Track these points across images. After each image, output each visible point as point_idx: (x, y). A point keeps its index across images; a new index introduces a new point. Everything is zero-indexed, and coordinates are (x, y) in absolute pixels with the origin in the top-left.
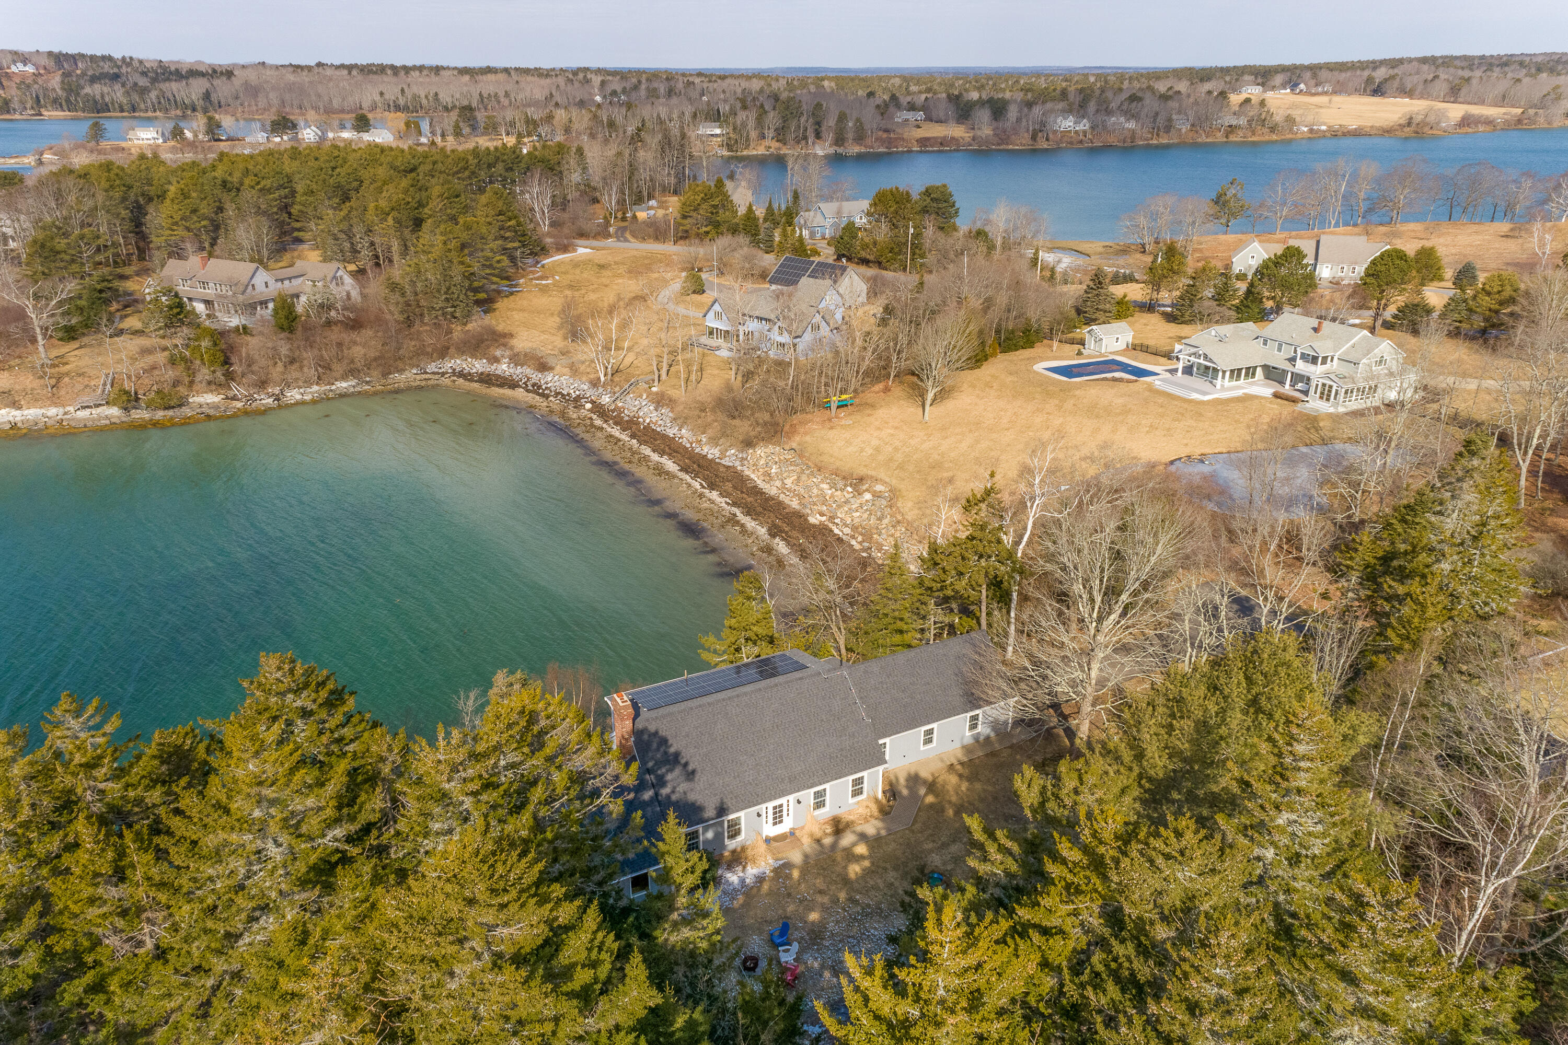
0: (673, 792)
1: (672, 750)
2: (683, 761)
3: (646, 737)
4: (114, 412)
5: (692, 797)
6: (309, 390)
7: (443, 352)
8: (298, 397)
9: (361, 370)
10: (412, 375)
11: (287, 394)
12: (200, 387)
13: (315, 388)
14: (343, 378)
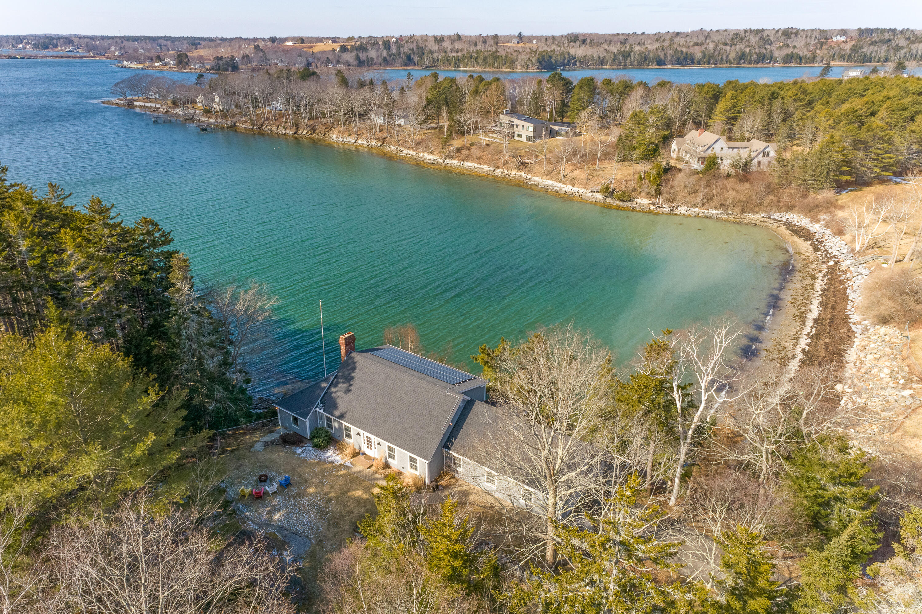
0: (335, 392)
1: (353, 375)
2: (352, 383)
3: (350, 361)
4: (600, 196)
5: (339, 401)
6: (692, 209)
7: (790, 208)
8: (683, 212)
9: (729, 206)
10: (759, 217)
11: (679, 209)
12: (643, 194)
13: (697, 209)
14: (716, 208)
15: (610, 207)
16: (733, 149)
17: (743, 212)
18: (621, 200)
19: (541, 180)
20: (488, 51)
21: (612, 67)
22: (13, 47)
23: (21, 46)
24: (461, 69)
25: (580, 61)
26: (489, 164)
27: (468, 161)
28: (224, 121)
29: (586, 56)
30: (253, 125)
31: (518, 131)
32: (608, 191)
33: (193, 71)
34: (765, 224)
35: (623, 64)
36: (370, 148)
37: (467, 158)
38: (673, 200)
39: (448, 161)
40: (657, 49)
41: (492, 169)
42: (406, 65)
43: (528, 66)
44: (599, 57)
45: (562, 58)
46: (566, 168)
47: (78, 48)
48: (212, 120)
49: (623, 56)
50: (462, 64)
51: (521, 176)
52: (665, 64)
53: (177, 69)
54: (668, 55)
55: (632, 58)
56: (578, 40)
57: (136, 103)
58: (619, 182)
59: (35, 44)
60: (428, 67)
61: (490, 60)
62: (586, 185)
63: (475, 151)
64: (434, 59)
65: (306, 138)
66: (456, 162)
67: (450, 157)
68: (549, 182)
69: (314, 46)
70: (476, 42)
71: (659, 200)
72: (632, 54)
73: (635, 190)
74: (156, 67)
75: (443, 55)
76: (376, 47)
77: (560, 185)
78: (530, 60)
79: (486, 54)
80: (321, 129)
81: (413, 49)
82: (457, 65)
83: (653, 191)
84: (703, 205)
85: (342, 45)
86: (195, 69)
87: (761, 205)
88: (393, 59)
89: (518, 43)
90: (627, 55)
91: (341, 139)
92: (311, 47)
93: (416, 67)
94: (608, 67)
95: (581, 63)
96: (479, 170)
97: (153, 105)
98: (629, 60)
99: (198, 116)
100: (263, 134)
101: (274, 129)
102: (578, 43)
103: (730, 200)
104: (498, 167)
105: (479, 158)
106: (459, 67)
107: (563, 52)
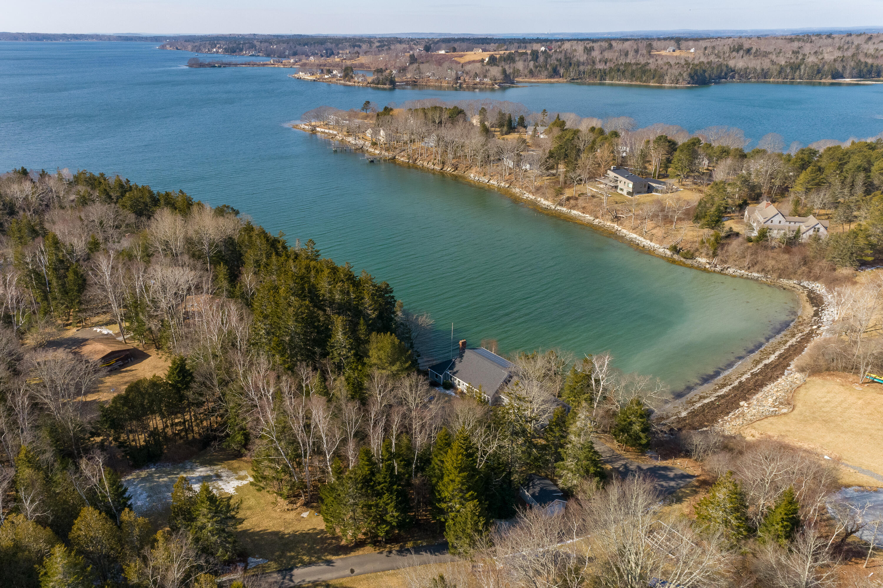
4: (669, 253)
6: (739, 271)
7: (817, 279)
8: (731, 272)
9: (769, 271)
10: (792, 282)
11: (729, 270)
12: (703, 254)
13: (743, 271)
14: (758, 272)
15: (674, 262)
16: (790, 222)
17: (780, 277)
18: (685, 258)
19: (628, 233)
20: (637, 64)
21: (776, 80)
22: (209, 51)
23: (215, 50)
24: (607, 82)
25: (739, 74)
26: (591, 214)
27: (574, 209)
28: (387, 154)
29: (748, 68)
30: (409, 159)
31: (620, 186)
32: (675, 249)
33: (356, 84)
34: (793, 289)
35: (790, 77)
36: (499, 188)
37: (573, 207)
38: (726, 262)
39: (559, 208)
40: (835, 60)
41: (592, 218)
42: (551, 77)
43: (678, 80)
44: (763, 70)
45: (719, 71)
46: (649, 225)
47: (259, 52)
48: (377, 152)
49: (792, 68)
50: (608, 78)
51: (613, 227)
52: (842, 77)
53: (342, 82)
54: (848, 67)
55: (802, 71)
56: (741, 49)
57: (318, 129)
58: (687, 242)
59: (225, 49)
60: (573, 79)
61: (638, 74)
62: (661, 242)
63: (581, 202)
64: (580, 72)
65: (450, 174)
66: (564, 209)
67: (561, 205)
68: (634, 236)
69: (465, 55)
70: (628, 52)
71: (715, 261)
72: (803, 67)
73: (697, 250)
74: (325, 79)
75: (589, 67)
76: (524, 57)
77: (641, 239)
78: (680, 74)
79: (634, 67)
80: (462, 167)
81: (560, 59)
82: (602, 78)
83: (711, 253)
84: (749, 268)
85: (492, 55)
86: (359, 82)
87: (795, 273)
88: (539, 71)
89: (674, 51)
90: (795, 67)
91: (477, 178)
92: (461, 56)
93: (561, 80)
94: (771, 80)
95: (741, 76)
96: (582, 219)
97: (331, 132)
98: (797, 73)
99: (367, 147)
100: (416, 168)
101: (425, 164)
102: (741, 52)
103: (770, 267)
104: (597, 218)
105: (584, 208)
106: (605, 80)
107: (721, 65)
